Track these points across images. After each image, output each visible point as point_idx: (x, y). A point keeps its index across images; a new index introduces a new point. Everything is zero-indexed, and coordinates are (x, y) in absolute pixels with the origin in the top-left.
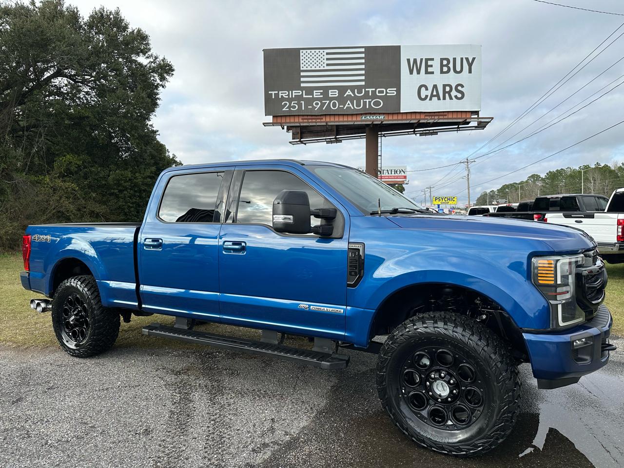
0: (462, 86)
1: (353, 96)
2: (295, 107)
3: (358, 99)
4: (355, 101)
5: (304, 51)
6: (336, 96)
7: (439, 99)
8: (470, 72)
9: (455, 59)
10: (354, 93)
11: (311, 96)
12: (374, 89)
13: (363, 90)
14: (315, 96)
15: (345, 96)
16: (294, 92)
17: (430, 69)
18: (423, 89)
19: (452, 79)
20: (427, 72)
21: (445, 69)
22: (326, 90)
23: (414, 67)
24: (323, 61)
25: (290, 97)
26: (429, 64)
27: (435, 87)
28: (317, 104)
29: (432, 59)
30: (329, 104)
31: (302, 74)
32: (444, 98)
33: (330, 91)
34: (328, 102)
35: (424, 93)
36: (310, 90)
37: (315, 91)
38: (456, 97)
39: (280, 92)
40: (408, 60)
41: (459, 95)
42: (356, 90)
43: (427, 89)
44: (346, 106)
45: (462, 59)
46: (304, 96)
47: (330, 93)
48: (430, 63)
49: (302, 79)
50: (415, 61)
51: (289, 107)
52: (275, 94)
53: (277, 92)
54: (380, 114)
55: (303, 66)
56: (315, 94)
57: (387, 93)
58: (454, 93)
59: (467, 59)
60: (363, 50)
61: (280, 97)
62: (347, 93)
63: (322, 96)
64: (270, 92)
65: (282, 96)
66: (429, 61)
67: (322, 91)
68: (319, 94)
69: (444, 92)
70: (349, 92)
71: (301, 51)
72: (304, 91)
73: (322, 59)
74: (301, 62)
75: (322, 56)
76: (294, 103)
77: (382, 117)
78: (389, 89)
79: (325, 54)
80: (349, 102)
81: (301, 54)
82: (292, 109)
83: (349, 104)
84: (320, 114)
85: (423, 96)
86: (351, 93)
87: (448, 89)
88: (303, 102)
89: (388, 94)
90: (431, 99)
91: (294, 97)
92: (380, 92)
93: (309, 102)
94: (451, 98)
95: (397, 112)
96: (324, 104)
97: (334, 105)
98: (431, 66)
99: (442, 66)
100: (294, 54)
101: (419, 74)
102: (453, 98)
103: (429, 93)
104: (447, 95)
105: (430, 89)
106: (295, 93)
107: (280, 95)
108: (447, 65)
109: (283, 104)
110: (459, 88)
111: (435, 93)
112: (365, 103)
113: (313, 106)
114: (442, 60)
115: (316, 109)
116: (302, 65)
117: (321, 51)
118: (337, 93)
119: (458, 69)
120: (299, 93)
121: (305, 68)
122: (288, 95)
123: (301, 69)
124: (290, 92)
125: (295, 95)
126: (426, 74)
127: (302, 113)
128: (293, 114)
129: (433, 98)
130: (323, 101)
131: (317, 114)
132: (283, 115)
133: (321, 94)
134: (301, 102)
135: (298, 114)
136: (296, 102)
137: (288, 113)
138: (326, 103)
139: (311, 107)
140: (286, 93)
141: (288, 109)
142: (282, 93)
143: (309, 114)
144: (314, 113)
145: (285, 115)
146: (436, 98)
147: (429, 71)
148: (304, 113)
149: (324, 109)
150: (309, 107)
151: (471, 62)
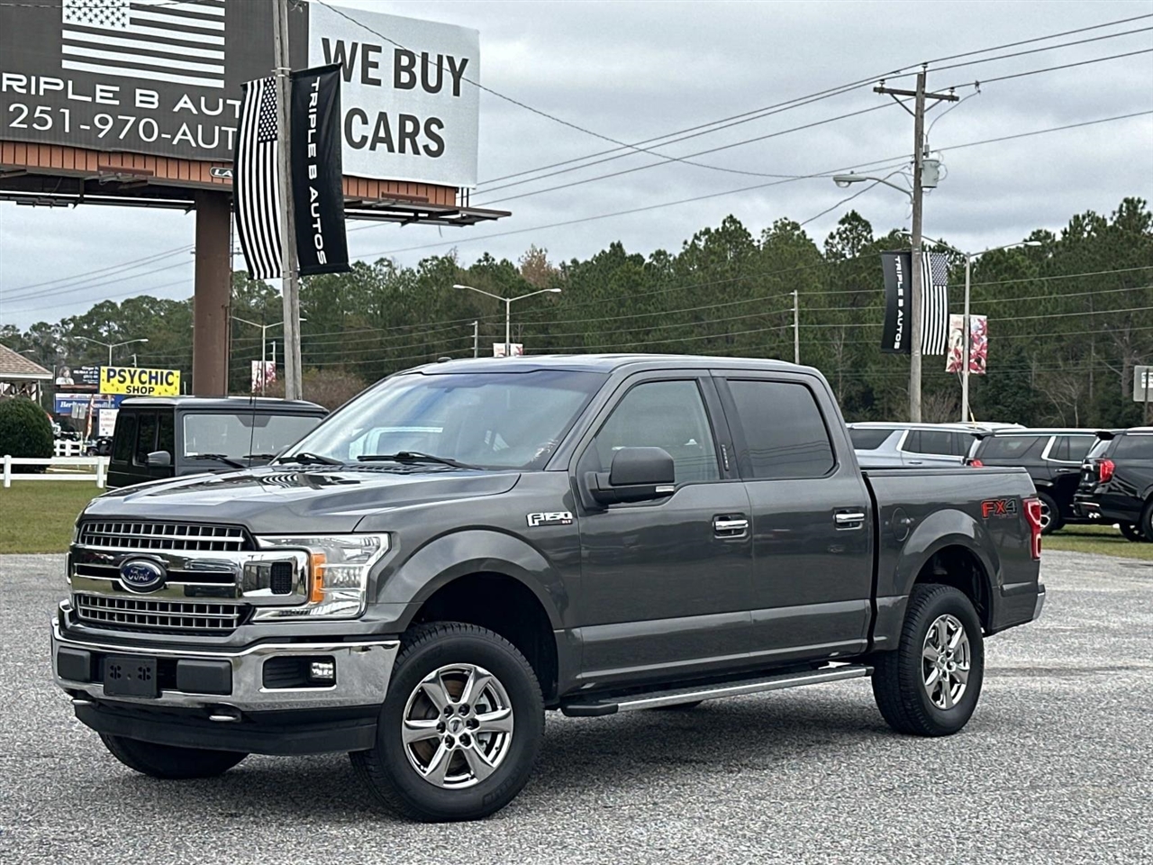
0: (440, 126)
1: (195, 112)
2: (46, 122)
3: (209, 123)
4: (200, 127)
6: (155, 106)
7: (391, 149)
8: (456, 93)
9: (425, 56)
10: (198, 107)
11: (89, 99)
13: (221, 101)
14: (98, 100)
15: (176, 109)
16: (42, 79)
17: (372, 73)
18: (357, 119)
19: (418, 103)
20: (366, 80)
21: (405, 78)
22: (128, 86)
23: (339, 61)
24: (123, 10)
25: (33, 92)
26: (370, 59)
27: (383, 117)
28: (104, 122)
29: (378, 49)
30: (136, 124)
31: (67, 34)
32: (402, 150)
33: (138, 91)
34: (132, 119)
35: (358, 130)
36: (86, 83)
37: (99, 87)
38: (426, 148)
39: (6, 76)
40: (326, 42)
41: (434, 147)
42: (203, 99)
43: (365, 122)
44: (179, 136)
45: (440, 58)
46: (71, 96)
47: (138, 98)
48: (372, 56)
49: (66, 49)
50: (340, 44)
51: (28, 120)
55: (71, 14)
56: (99, 94)
58: (422, 139)
59: (451, 60)
61: (4, 89)
62: (181, 105)
63: (117, 103)
65: (8, 86)
66: (370, 53)
67: (117, 89)
68: (111, 95)
69: (403, 135)
70: (185, 102)
72: (70, 83)
73: (119, 4)
76: (42, 112)
80: (184, 127)
82: (35, 126)
83: (184, 134)
84: (111, 149)
85: (357, 139)
86: (190, 105)
87: (409, 127)
90: (373, 148)
91: (42, 93)
93: (84, 112)
94: (416, 151)
96: (119, 125)
97: (149, 132)
98: (375, 65)
99: (399, 69)
101: (349, 80)
102: (421, 150)
103: (369, 131)
104: (408, 141)
105: (373, 120)
106: (46, 83)
107: (5, 83)
108: (409, 69)
109: (11, 109)
110: (434, 128)
111: (382, 134)
112: (224, 135)
113: (93, 125)
114: (399, 53)
115: (101, 135)
116: (66, 12)
118: (155, 100)
119: (433, 82)
120: (58, 84)
121: (73, 21)
122: (28, 87)
123: (65, 21)
124: (33, 79)
125: (45, 90)
126: (363, 82)
127: (66, 141)
128: (38, 141)
129: (378, 145)
130: (120, 117)
131: (103, 149)
132: (11, 139)
133: (116, 96)
134: (62, 110)
135: (53, 143)
136: (49, 109)
137: (24, 137)
138: (128, 121)
139: (88, 128)
140: (21, 80)
141: (25, 126)
142: (8, 79)
143: (83, 146)
144: (96, 145)
145: (17, 139)
146: (385, 145)
147: (370, 76)
148: (71, 141)
149: (121, 137)
150: (82, 127)
151: (457, 69)
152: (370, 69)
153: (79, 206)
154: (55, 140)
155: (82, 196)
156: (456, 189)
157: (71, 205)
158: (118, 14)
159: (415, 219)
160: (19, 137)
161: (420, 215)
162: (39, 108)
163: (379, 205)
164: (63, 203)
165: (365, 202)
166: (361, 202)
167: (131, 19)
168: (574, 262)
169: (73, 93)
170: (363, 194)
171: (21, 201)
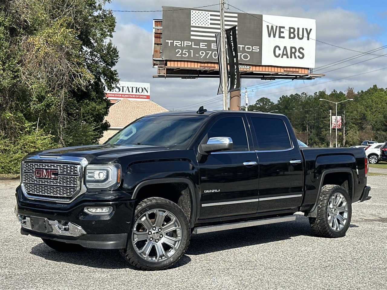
0: (303, 49)
2: (186, 54)
5: (194, 11)
7: (288, 57)
8: (308, 39)
9: (298, 29)
11: (198, 47)
12: (244, 46)
14: (201, 47)
16: (185, 42)
18: (277, 49)
19: (296, 43)
21: (292, 35)
22: (209, 43)
23: (272, 32)
24: (208, 21)
25: (183, 46)
27: (285, 48)
28: (203, 53)
29: (284, 27)
30: (212, 54)
31: (192, 29)
32: (291, 57)
33: (212, 44)
34: (211, 52)
35: (278, 52)
36: (197, 42)
37: (201, 43)
38: (299, 56)
39: (175, 42)
40: (268, 26)
41: (301, 56)
43: (280, 49)
45: (303, 29)
46: (193, 46)
47: (212, 46)
48: (282, 30)
49: (192, 33)
50: (272, 27)
51: (182, 54)
52: (170, 42)
53: (172, 41)
54: (247, 65)
56: (201, 45)
57: (252, 49)
58: (297, 54)
59: (306, 29)
60: (236, 15)
61: (175, 45)
63: (206, 48)
64: (167, 41)
65: (176, 45)
67: (206, 44)
68: (204, 46)
69: (291, 53)
71: (192, 11)
72: (193, 43)
73: (207, 19)
74: (192, 19)
75: (207, 16)
76: (185, 51)
77: (248, 67)
78: (254, 47)
79: (209, 15)
81: (192, 13)
82: (183, 55)
84: (205, 61)
85: (277, 54)
87: (293, 50)
88: (192, 51)
89: (253, 51)
90: (282, 57)
91: (185, 46)
92: (248, 48)
93: (197, 51)
94: (295, 58)
95: (259, 64)
96: (207, 54)
97: (215, 55)
98: (283, 32)
99: (290, 33)
100: (186, 12)
101: (275, 37)
102: (297, 57)
103: (281, 52)
104: (293, 55)
105: (282, 49)
106: (186, 43)
107: (175, 44)
108: (293, 33)
109: (177, 51)
110: (301, 50)
111: (285, 53)
114: (290, 28)
115: (202, 57)
116: (192, 22)
117: (207, 12)
119: (301, 37)
120: (189, 43)
121: (194, 25)
122: (181, 44)
123: (192, 25)
124: (183, 42)
125: (186, 45)
126: (279, 38)
127: (192, 59)
128: (184, 60)
129: (284, 56)
130: (207, 52)
131: (202, 61)
132: (177, 60)
133: (206, 46)
134: (191, 51)
135: (188, 60)
136: (187, 50)
137: (180, 59)
138: (209, 53)
139: (198, 55)
140: (179, 43)
141: (180, 56)
142: (176, 42)
143: (197, 61)
144: (200, 60)
145: (178, 60)
146: (286, 56)
147: (281, 36)
148: (193, 59)
149: (207, 57)
150: (196, 55)
151: (309, 32)
152: (281, 34)
153: (198, 78)
154: (189, 59)
155: (198, 75)
156: (308, 69)
157: (196, 78)
158: (207, 22)
159: (296, 78)
160: (179, 59)
161: (297, 77)
162: (184, 50)
163: (284, 74)
164: (194, 77)
165: (279, 74)
166: (278, 73)
167: (210, 23)
168: (362, 91)
169: (194, 46)
170: (279, 71)
171: (183, 77)
